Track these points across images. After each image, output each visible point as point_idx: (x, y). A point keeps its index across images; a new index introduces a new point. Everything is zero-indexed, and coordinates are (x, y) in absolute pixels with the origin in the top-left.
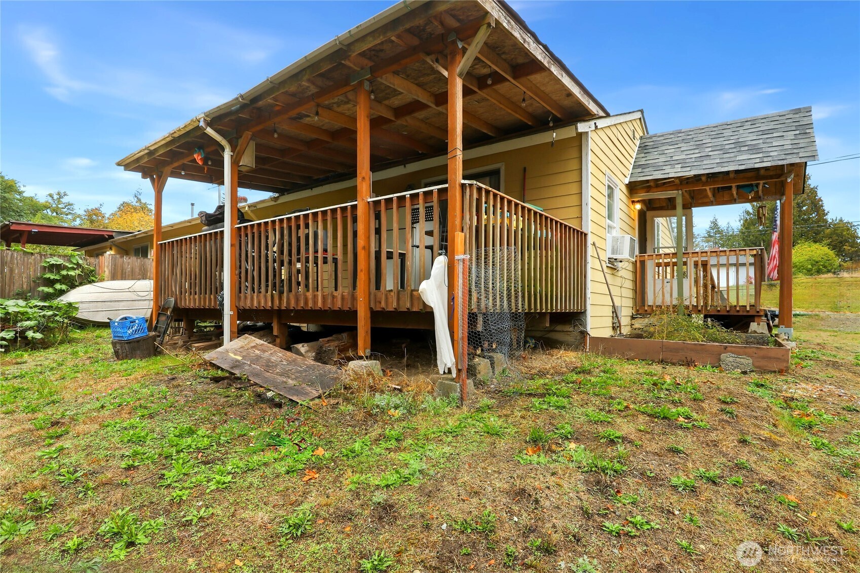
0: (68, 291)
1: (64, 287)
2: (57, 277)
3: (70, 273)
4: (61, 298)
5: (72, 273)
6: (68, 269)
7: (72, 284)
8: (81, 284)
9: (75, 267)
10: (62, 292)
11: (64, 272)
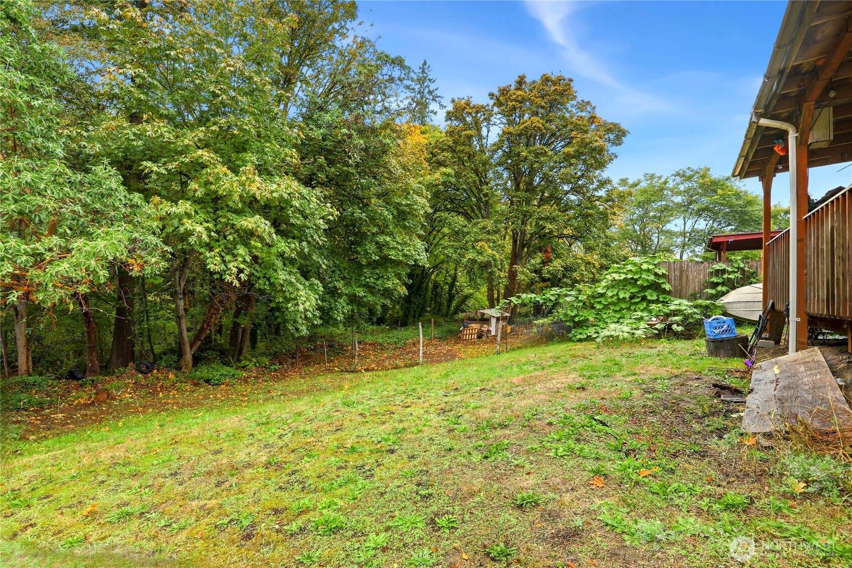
0: (728, 292)
1: (724, 289)
2: (720, 281)
3: (729, 276)
4: (722, 298)
5: (732, 276)
6: (729, 273)
7: (732, 285)
8: (742, 286)
9: (736, 270)
10: (724, 294)
11: (725, 276)
